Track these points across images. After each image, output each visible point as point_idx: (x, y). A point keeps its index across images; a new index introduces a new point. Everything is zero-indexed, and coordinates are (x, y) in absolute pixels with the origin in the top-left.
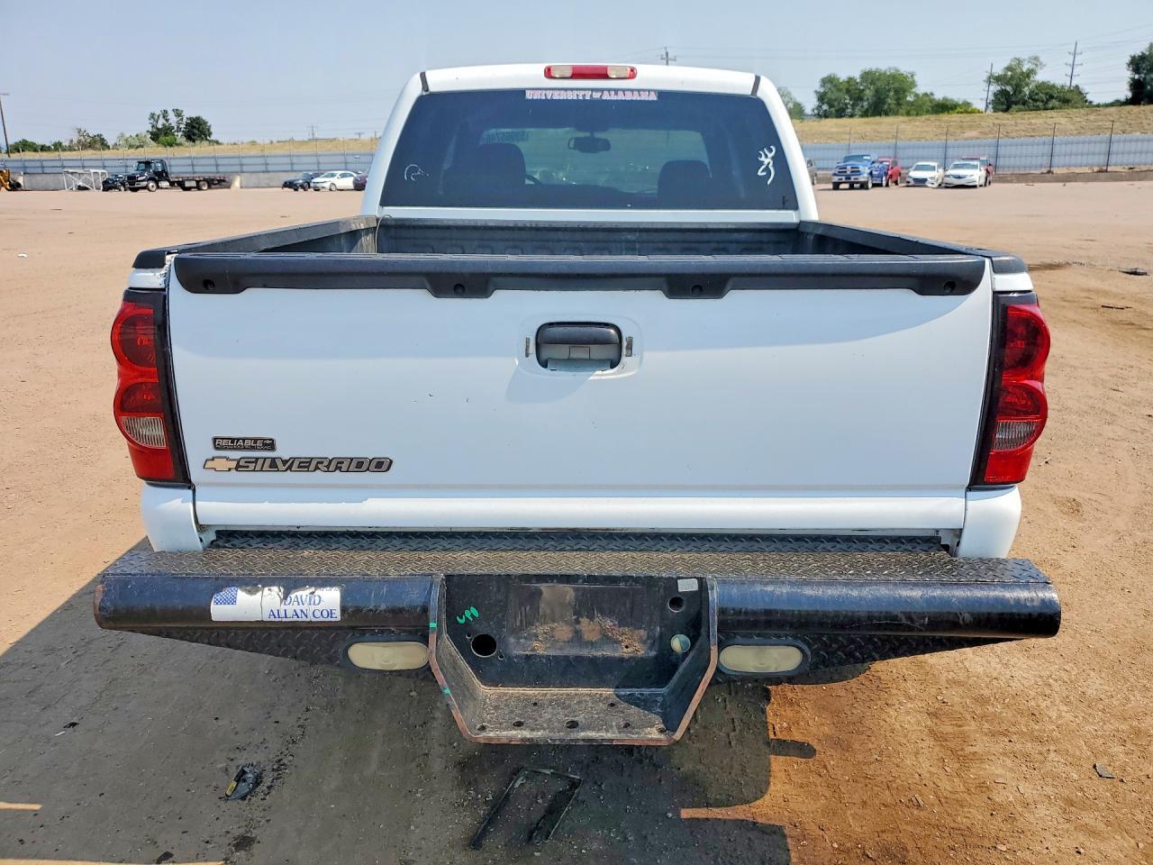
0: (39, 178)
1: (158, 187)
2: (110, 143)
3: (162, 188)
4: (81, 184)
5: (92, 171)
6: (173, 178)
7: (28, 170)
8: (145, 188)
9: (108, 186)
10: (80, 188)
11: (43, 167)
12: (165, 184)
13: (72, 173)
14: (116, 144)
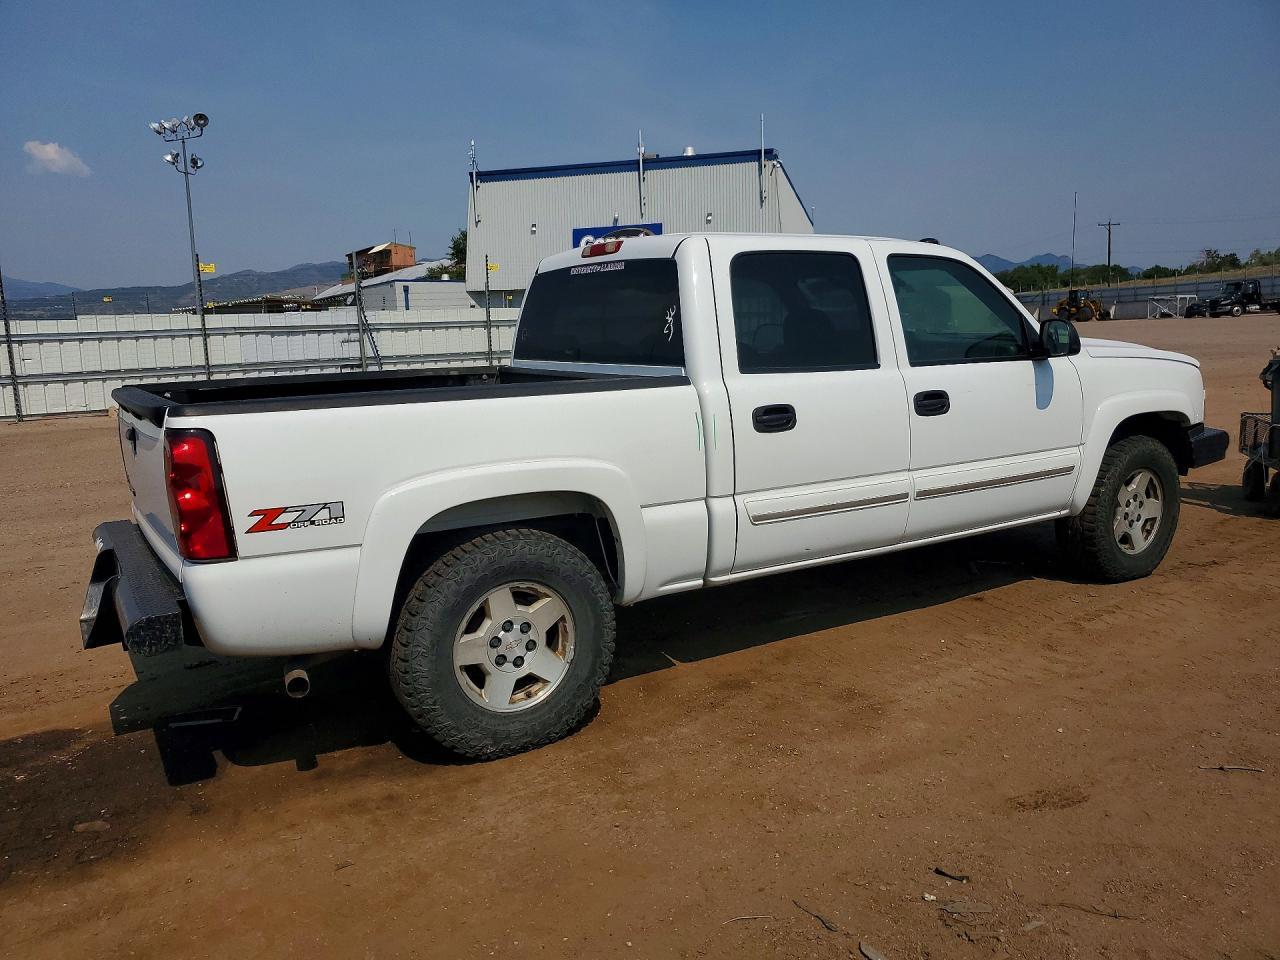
0: (1130, 306)
1: (1245, 312)
2: (1243, 262)
3: (1249, 312)
4: (1166, 310)
5: (1179, 296)
6: (1267, 298)
7: (1122, 299)
8: (1230, 313)
9: (1191, 312)
10: (1164, 315)
11: (1136, 295)
12: (1255, 307)
13: (1158, 300)
14: (1247, 263)
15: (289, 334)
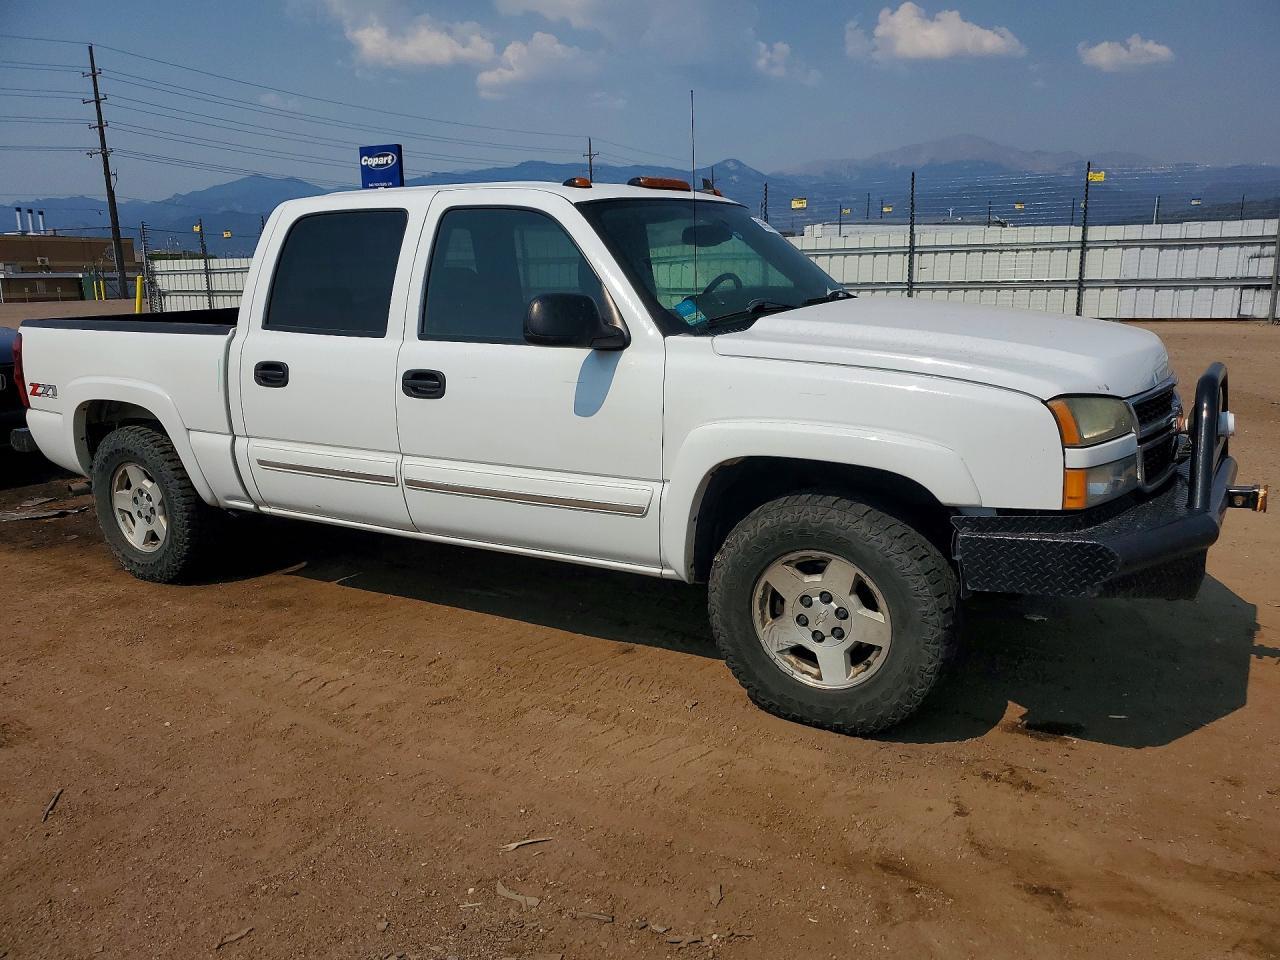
15: (1180, 247)
